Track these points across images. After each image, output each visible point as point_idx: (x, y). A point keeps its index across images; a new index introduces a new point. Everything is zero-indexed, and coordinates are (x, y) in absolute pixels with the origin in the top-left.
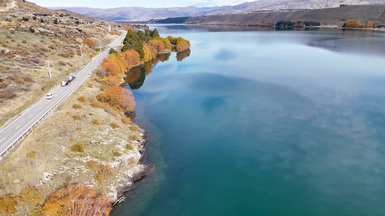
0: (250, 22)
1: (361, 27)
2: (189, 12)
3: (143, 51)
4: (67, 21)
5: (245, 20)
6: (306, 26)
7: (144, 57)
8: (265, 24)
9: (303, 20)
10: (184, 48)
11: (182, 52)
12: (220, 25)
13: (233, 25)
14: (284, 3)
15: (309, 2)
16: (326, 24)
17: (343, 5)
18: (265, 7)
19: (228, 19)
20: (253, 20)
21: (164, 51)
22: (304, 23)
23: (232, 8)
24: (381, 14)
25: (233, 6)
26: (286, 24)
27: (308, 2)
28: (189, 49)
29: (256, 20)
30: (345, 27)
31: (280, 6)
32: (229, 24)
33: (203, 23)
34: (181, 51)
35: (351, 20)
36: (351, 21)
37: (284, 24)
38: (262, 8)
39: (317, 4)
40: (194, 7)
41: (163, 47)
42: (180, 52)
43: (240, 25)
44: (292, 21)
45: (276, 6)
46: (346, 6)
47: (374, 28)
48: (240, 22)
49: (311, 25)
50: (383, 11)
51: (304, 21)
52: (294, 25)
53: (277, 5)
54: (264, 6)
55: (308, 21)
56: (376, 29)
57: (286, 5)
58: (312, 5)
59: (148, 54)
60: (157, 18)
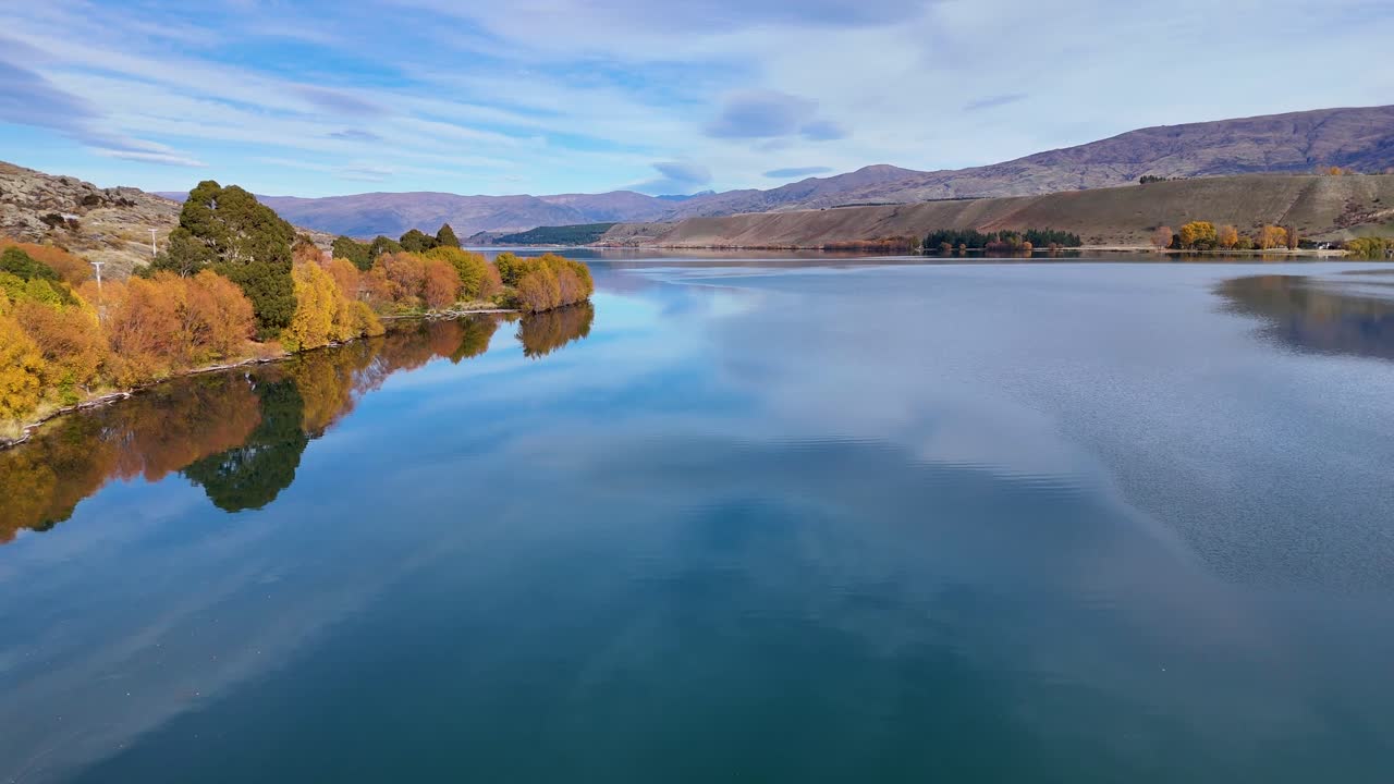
0: (828, 239)
1: (1236, 246)
2: (616, 210)
3: (290, 285)
4: (32, 193)
5: (810, 233)
6: (1033, 247)
7: (295, 323)
8: (886, 242)
9: (1021, 228)
10: (558, 291)
11: (548, 310)
12: (722, 248)
13: (769, 248)
14: (939, 181)
15: (1021, 177)
16: (1098, 241)
17: (1152, 178)
18: (875, 193)
19: (751, 230)
20: (841, 231)
21: (458, 308)
22: (1026, 238)
23: (762, 197)
24: (1289, 206)
25: (766, 192)
26: (963, 241)
27: (1017, 176)
28: (586, 302)
29: (851, 232)
30: (1179, 248)
31: (927, 190)
32: (757, 246)
33: (664, 244)
34: (542, 306)
35: (1199, 224)
36: (1196, 226)
37: (954, 242)
38: (865, 196)
39: (1049, 185)
40: (630, 192)
41: (451, 288)
42: (534, 312)
43: (794, 249)
44: (983, 231)
45: (913, 190)
46: (1163, 182)
47: (1289, 248)
48: (792, 239)
49: (1054, 244)
50: (1296, 197)
51: (1025, 232)
52: (992, 244)
53: (916, 185)
54: (873, 189)
55: (1038, 231)
56: (1298, 251)
57: (947, 185)
58: (1032, 186)
59: (329, 304)
60: (502, 230)
